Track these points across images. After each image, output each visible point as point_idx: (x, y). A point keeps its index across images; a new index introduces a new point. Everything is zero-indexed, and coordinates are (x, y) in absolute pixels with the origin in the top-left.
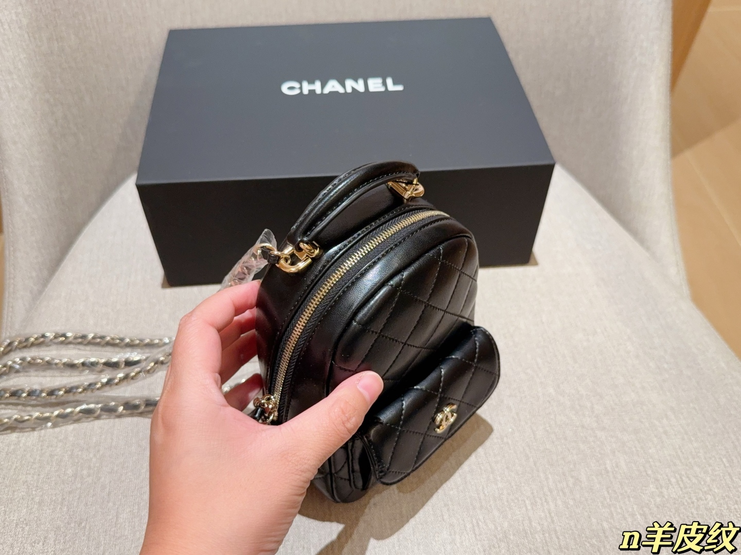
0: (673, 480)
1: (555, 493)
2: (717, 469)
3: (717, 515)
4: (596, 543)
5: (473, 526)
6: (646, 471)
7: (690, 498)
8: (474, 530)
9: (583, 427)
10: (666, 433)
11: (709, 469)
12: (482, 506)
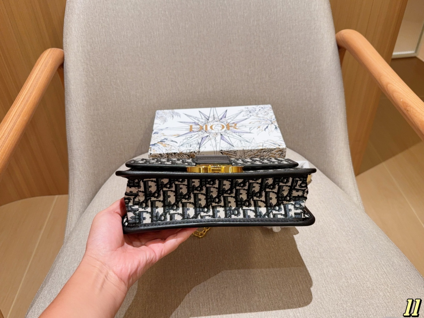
0: (353, 277)
1: (302, 282)
2: (372, 272)
3: (371, 289)
4: (320, 301)
5: (268, 295)
6: (341, 273)
7: (360, 283)
8: (268, 296)
9: (314, 257)
10: (349, 259)
11: (368, 273)
12: (271, 288)
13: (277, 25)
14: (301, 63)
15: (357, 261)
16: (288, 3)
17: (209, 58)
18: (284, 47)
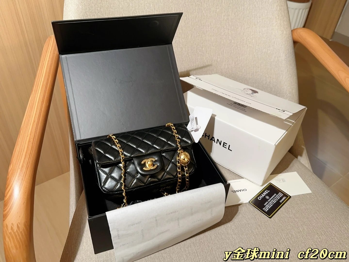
13: (244, 20)
14: (263, 54)
15: (323, 220)
16: (254, 3)
17: (185, 45)
18: (249, 39)
